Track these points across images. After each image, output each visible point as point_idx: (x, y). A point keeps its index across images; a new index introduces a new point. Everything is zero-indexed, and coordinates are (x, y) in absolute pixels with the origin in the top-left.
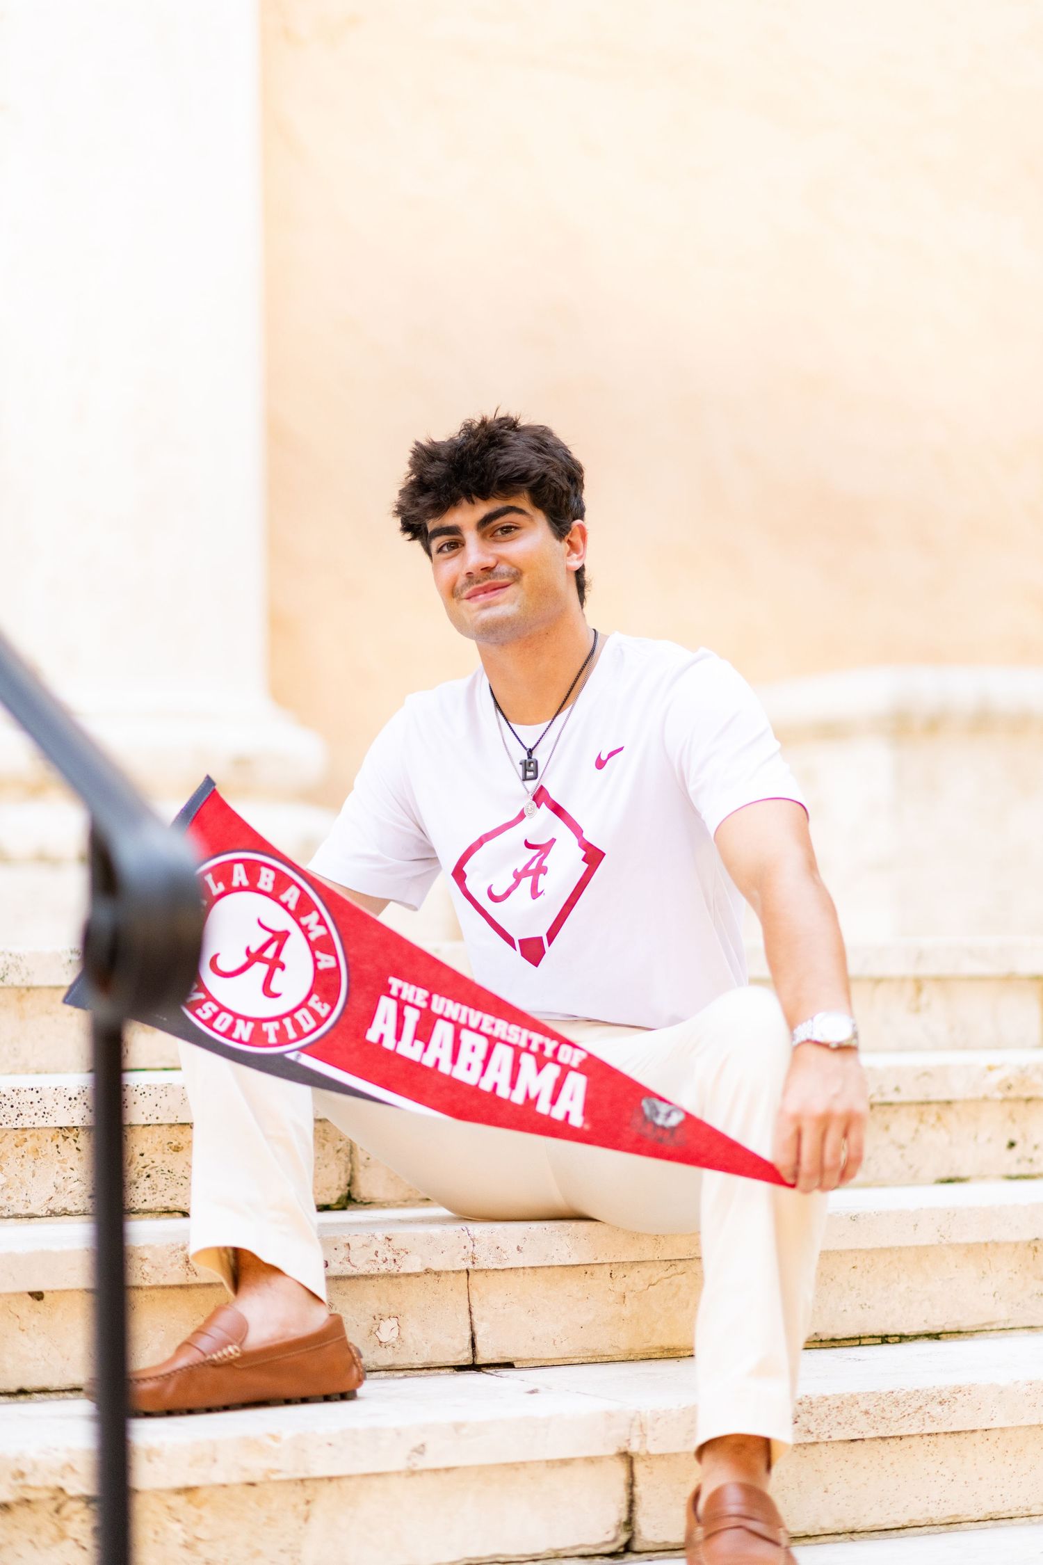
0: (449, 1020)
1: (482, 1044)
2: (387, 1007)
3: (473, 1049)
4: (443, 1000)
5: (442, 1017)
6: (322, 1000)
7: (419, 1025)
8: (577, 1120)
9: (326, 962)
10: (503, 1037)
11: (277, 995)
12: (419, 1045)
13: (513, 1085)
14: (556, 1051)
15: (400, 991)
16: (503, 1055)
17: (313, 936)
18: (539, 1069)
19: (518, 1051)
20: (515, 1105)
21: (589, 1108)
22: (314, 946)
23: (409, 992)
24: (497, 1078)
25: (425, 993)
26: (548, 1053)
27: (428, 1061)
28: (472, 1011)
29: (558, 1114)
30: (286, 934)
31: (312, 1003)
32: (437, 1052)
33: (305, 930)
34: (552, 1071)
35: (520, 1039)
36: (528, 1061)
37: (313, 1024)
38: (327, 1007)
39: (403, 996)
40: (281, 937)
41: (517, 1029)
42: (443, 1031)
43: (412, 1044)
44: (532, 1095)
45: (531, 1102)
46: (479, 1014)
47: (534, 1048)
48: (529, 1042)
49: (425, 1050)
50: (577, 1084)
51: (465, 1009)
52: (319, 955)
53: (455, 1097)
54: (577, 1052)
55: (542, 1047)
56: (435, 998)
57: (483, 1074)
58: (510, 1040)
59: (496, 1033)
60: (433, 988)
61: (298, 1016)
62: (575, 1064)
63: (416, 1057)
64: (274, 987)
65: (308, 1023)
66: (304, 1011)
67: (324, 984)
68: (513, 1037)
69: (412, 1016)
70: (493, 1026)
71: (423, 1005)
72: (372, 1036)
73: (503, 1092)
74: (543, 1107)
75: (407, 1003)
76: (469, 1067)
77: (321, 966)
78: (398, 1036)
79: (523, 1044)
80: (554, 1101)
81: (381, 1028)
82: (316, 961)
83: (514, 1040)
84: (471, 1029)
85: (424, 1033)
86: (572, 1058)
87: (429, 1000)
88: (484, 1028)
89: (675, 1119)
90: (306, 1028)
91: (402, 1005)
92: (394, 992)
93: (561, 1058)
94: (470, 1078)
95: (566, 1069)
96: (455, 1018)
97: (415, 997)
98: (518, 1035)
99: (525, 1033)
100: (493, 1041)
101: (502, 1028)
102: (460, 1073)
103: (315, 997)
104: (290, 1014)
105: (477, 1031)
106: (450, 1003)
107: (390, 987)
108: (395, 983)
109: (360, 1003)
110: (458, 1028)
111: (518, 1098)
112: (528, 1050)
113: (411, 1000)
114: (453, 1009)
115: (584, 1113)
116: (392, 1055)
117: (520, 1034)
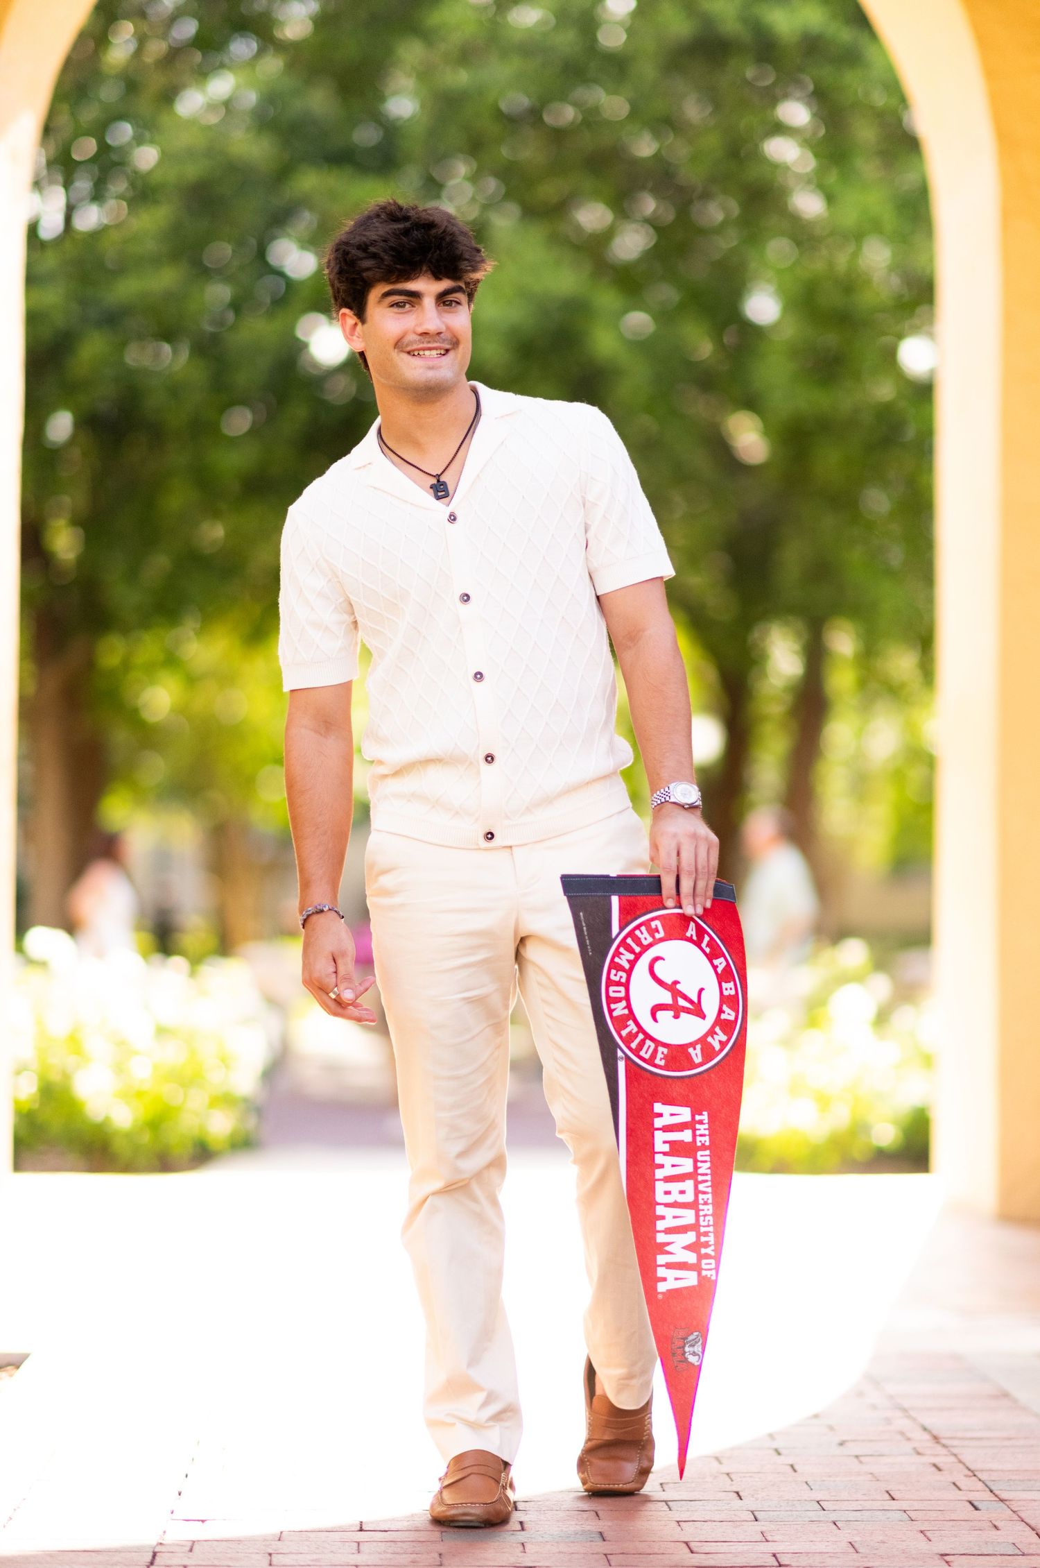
0: (696, 1168)
1: (689, 1197)
2: (685, 1114)
3: (682, 1192)
4: (708, 1159)
5: (696, 1161)
6: (666, 1057)
7: (681, 1142)
8: (662, 1287)
9: (696, 1054)
10: (701, 1213)
11: (655, 1020)
12: (666, 1148)
13: (669, 1231)
14: (707, 1256)
15: (701, 1122)
16: (688, 1217)
17: (710, 1039)
18: (687, 1248)
19: (695, 1227)
20: (655, 1238)
21: (674, 1293)
22: (702, 1040)
23: (702, 1129)
24: (669, 1218)
25: (707, 1144)
26: (703, 1251)
27: (659, 1159)
28: (709, 1184)
29: (661, 1272)
30: (703, 1017)
31: (661, 1049)
32: (668, 1165)
33: (711, 1032)
34: (691, 1258)
35: (704, 1226)
36: (690, 1237)
37: (647, 1056)
38: (662, 1063)
39: (698, 1126)
40: (699, 1012)
41: (711, 1223)
42: (686, 1165)
43: (665, 1142)
44: (667, 1248)
45: (662, 1248)
46: (709, 1190)
47: (703, 1239)
48: (706, 1234)
49: (665, 1154)
50: (691, 1279)
51: (709, 1178)
52: (698, 1047)
53: (641, 1189)
54: (713, 1272)
55: (706, 1245)
56: (707, 1152)
57: (667, 1205)
58: (701, 1219)
59: (701, 1207)
60: (712, 1147)
61: (648, 1042)
62: (704, 1273)
63: (656, 1150)
64: (659, 1014)
65: (646, 1053)
66: (653, 1045)
67: (678, 1055)
68: (704, 1221)
69: (686, 1136)
70: (706, 1203)
71: (699, 1144)
72: (658, 1107)
73: (660, 1225)
74: (661, 1259)
75: (694, 1130)
76: (667, 1193)
77: (691, 1050)
78: (667, 1129)
79: (702, 1230)
80: (669, 1266)
81: (667, 1114)
82: (693, 1045)
83: (702, 1223)
84: (696, 1187)
85: (677, 1149)
86: (706, 1270)
87: (703, 1147)
88: (701, 1196)
89: (693, 1360)
90: (642, 1053)
91: (691, 1125)
92: (698, 1118)
93: (704, 1262)
94: (660, 1197)
95: (696, 1268)
96: (700, 1171)
97: (701, 1135)
98: (707, 1222)
99: (711, 1229)
100: (693, 1205)
101: (708, 1209)
102: (660, 1187)
103: (665, 1051)
104: (648, 1036)
105: (697, 1192)
106: (708, 1165)
107: (701, 1114)
108: (705, 1117)
109: (677, 1090)
110: (693, 1175)
111: (661, 1238)
112: (699, 1235)
113: (698, 1133)
114: (704, 1168)
115: (669, 1291)
116: (652, 1129)
117: (708, 1226)
